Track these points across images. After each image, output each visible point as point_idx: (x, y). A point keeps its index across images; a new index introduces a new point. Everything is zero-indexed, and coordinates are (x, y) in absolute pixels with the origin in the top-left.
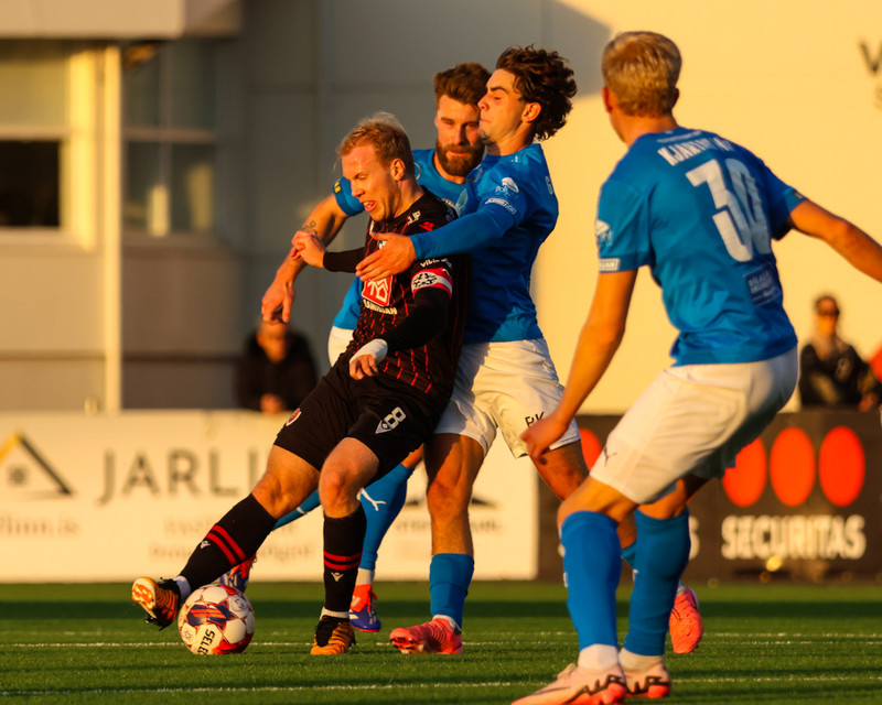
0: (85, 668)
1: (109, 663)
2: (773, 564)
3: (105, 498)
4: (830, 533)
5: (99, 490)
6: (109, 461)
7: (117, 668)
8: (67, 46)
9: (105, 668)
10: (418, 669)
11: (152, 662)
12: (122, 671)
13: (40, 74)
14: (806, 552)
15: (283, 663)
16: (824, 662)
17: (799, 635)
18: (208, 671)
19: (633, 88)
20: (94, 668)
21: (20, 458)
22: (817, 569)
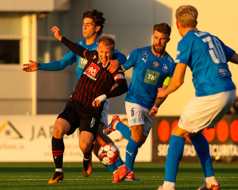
0: (26, 186)
1: (33, 185)
2: (217, 158)
3: (32, 139)
4: (233, 149)
5: (30, 137)
6: (33, 129)
7: (35, 186)
8: (22, 14)
9: (32, 186)
10: (119, 187)
11: (45, 184)
12: (37, 187)
13: (14, 21)
14: (226, 155)
15: (81, 185)
16: (231, 185)
17: (224, 178)
18: (60, 187)
19: (185, 20)
20: (29, 186)
21: (8, 128)
22: (229, 159)
